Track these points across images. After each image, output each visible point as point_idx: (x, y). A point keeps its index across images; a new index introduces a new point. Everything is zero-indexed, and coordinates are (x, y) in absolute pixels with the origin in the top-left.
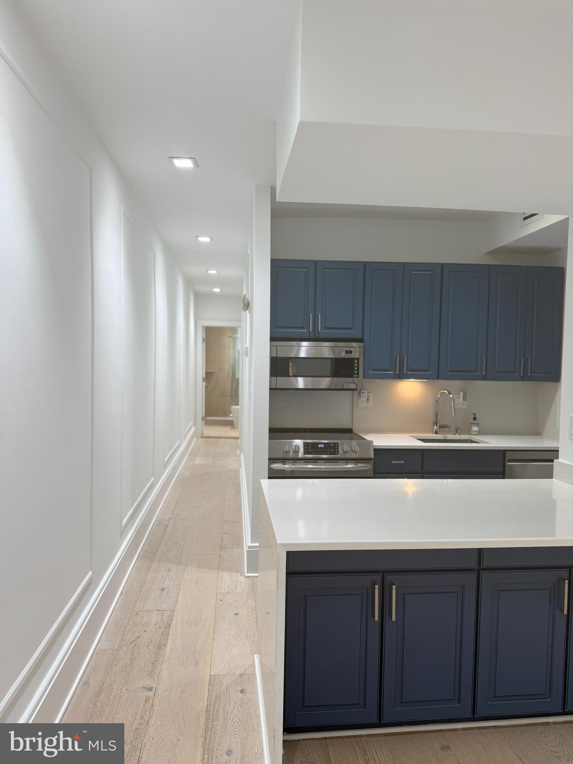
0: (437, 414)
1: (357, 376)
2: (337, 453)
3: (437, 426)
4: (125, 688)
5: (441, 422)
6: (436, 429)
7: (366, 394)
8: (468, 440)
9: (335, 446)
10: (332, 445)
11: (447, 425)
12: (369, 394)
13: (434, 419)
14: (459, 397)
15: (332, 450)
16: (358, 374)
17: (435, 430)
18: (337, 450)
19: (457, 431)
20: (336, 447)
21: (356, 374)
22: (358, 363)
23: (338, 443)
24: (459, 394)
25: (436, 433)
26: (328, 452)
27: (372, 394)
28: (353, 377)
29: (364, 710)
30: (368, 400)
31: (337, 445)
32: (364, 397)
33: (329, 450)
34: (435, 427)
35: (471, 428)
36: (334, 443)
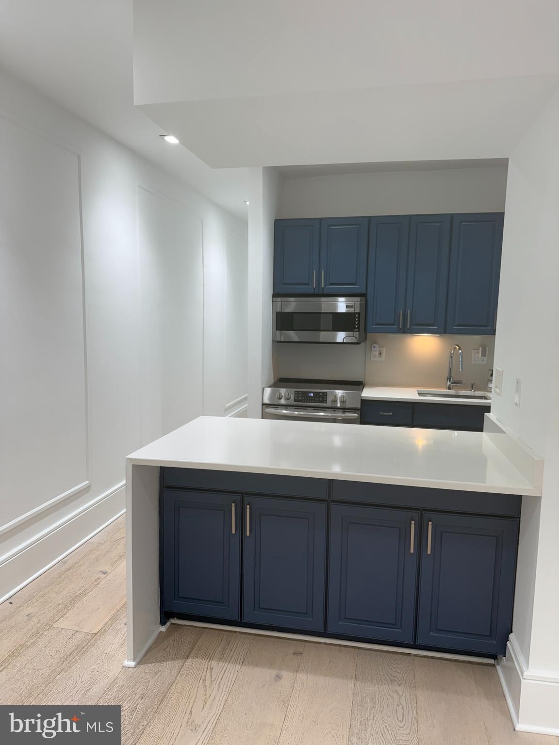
0: (450, 370)
1: (357, 330)
2: (325, 402)
3: (450, 382)
4: (88, 569)
5: (455, 377)
6: (450, 385)
7: (377, 348)
8: (483, 396)
9: (324, 395)
10: (321, 394)
11: (461, 381)
12: (382, 349)
13: (447, 375)
14: (479, 353)
15: (321, 399)
16: (358, 328)
17: (448, 385)
18: (325, 399)
19: (472, 387)
20: (325, 397)
21: (356, 328)
22: (359, 317)
23: (327, 393)
24: (479, 349)
25: (449, 388)
26: (316, 401)
27: (384, 348)
28: (354, 331)
29: (228, 608)
30: (380, 354)
31: (325, 394)
32: (375, 351)
33: (318, 399)
34: (449, 383)
35: (487, 385)
36: (323, 393)
